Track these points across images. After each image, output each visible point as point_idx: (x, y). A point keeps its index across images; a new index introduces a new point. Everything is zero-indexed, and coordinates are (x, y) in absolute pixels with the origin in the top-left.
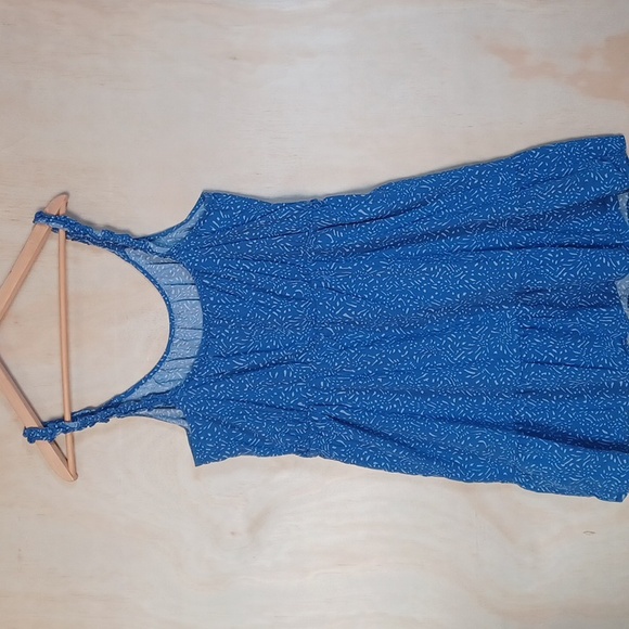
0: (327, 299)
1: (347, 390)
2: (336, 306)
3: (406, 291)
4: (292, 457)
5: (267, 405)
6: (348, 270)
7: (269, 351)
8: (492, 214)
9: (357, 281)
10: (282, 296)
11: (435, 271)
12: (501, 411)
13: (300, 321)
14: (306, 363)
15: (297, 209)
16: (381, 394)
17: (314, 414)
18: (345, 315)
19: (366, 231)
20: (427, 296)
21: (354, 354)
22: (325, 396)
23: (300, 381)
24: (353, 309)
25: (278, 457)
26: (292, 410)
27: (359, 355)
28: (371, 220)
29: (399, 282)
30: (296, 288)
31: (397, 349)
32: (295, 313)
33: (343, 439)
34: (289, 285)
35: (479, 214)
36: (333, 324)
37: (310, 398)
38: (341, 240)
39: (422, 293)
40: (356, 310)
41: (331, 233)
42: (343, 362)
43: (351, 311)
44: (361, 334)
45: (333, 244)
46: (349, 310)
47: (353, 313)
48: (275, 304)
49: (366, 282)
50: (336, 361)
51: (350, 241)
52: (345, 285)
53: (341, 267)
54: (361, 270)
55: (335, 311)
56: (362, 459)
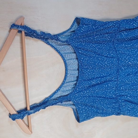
0: (123, 57)
1: (129, 90)
2: (126, 59)
4: (114, 116)
5: (103, 97)
6: (129, 46)
7: (102, 77)
9: (132, 51)
10: (107, 57)
13: (113, 65)
14: (115, 81)
15: (114, 23)
17: (120, 99)
18: (129, 63)
19: (135, 32)
21: (132, 77)
22: (122, 93)
23: (113, 87)
25: (109, 116)
26: (111, 98)
30: (111, 54)
32: (112, 63)
33: (129, 108)
34: (109, 52)
36: (124, 66)
37: (117, 93)
38: (127, 35)
40: (133, 61)
41: (123, 33)
42: (129, 80)
43: (132, 61)
44: (131, 69)
45: (124, 37)
46: (131, 61)
47: (132, 62)
48: (105, 60)
49: (134, 51)
50: (126, 80)
51: (130, 36)
52: (127, 52)
53: (126, 46)
54: (134, 46)
55: (126, 61)
56: (136, 114)
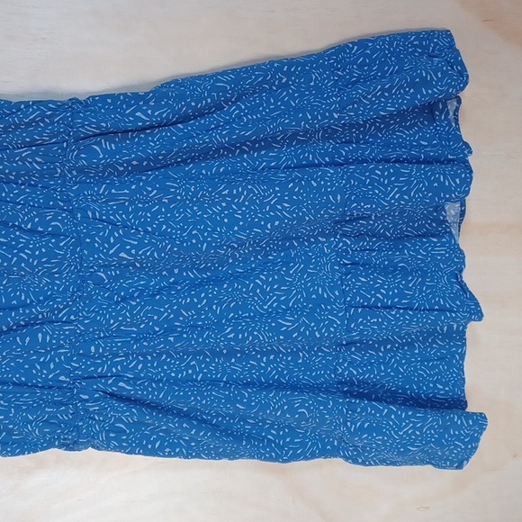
0: (97, 235)
1: (126, 355)
2: (109, 242)
3: (202, 221)
4: (54, 453)
5: (14, 384)
6: (125, 194)
7: (15, 308)
8: (307, 122)
9: (136, 210)
10: (32, 232)
11: (239, 195)
12: (320, 369)
13: (60, 264)
14: (69, 322)
16: (172, 357)
17: (82, 391)
18: (122, 255)
19: (147, 142)
20: (229, 227)
21: (136, 306)
22: (98, 365)
23: (62, 347)
24: (133, 246)
25: (32, 455)
26: (50, 387)
27: (143, 307)
28: (152, 127)
29: (191, 208)
30: (51, 221)
31: (192, 297)
32: (53, 255)
33: (123, 422)
34: (40, 216)
35: (291, 121)
36: (106, 267)
37: (76, 369)
38: (112, 154)
39: (221, 224)
40: (137, 248)
41: (100, 144)
42: (120, 318)
43: (130, 249)
44: (143, 279)
45: (102, 159)
46: (128, 247)
47: (133, 251)
48: (22, 243)
49: (148, 210)
50: (111, 317)
51: (125, 155)
52: (120, 215)
53: (113, 191)
54: (141, 194)
55: (108, 250)
56: (150, 446)
